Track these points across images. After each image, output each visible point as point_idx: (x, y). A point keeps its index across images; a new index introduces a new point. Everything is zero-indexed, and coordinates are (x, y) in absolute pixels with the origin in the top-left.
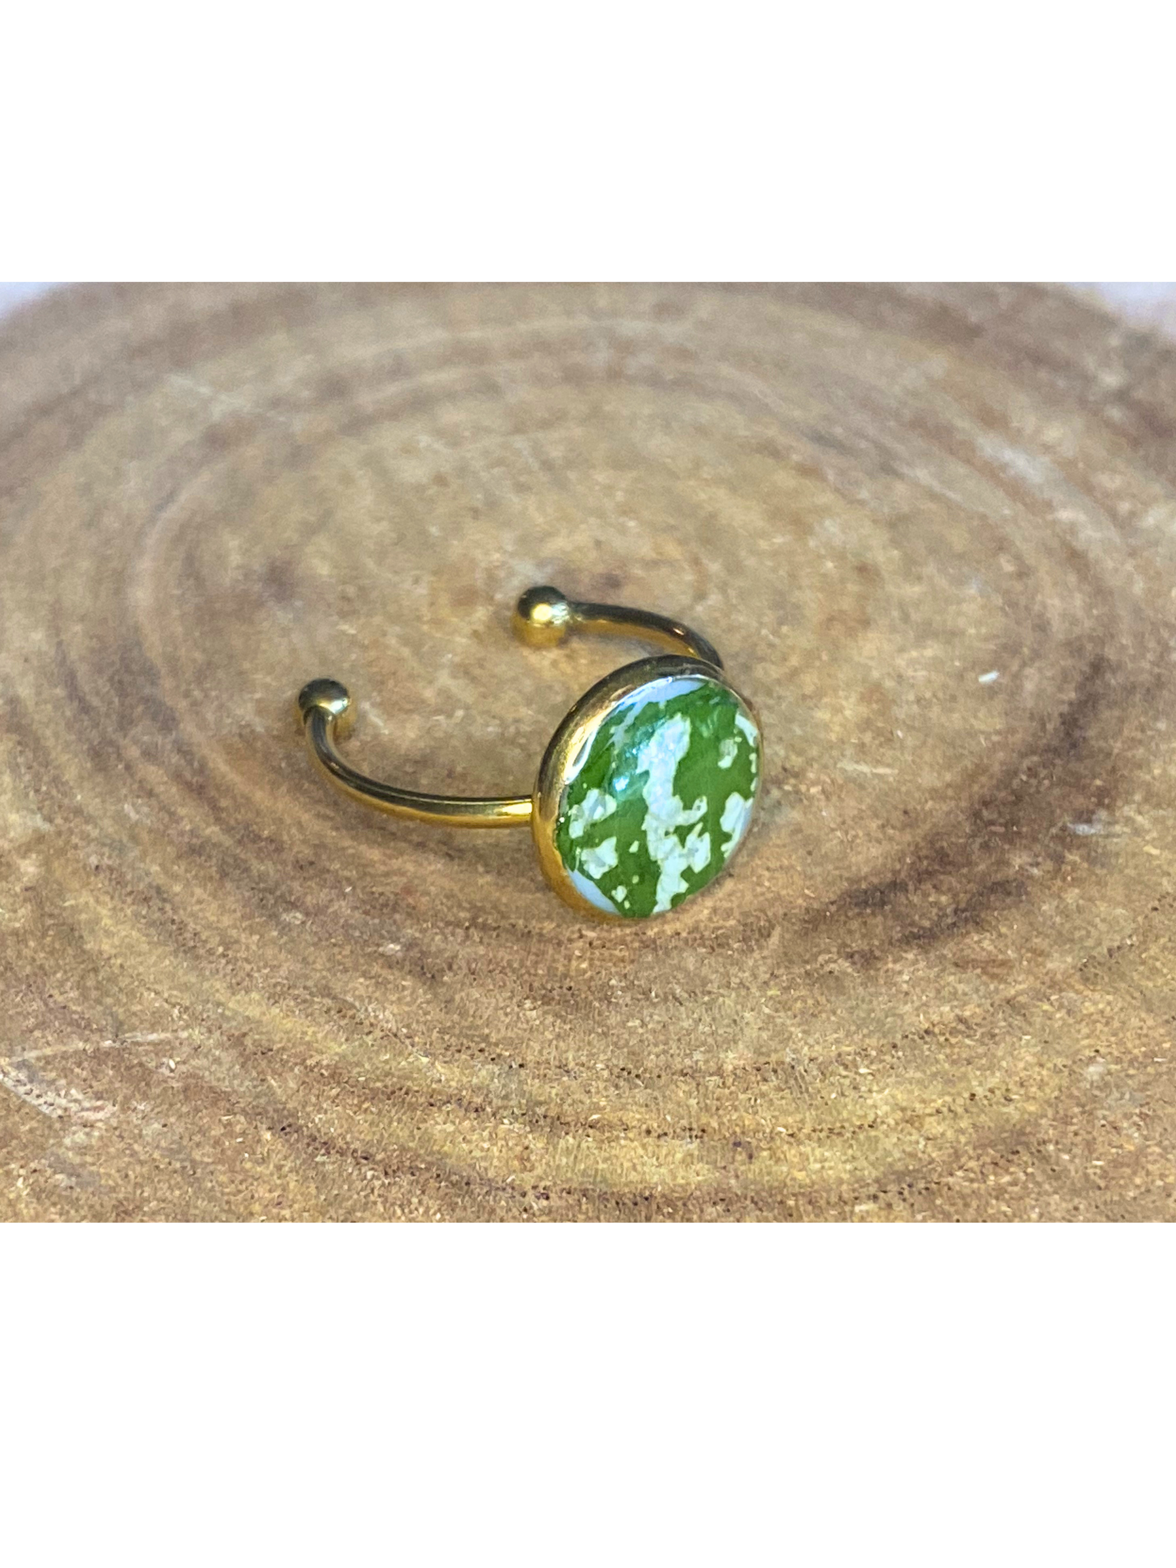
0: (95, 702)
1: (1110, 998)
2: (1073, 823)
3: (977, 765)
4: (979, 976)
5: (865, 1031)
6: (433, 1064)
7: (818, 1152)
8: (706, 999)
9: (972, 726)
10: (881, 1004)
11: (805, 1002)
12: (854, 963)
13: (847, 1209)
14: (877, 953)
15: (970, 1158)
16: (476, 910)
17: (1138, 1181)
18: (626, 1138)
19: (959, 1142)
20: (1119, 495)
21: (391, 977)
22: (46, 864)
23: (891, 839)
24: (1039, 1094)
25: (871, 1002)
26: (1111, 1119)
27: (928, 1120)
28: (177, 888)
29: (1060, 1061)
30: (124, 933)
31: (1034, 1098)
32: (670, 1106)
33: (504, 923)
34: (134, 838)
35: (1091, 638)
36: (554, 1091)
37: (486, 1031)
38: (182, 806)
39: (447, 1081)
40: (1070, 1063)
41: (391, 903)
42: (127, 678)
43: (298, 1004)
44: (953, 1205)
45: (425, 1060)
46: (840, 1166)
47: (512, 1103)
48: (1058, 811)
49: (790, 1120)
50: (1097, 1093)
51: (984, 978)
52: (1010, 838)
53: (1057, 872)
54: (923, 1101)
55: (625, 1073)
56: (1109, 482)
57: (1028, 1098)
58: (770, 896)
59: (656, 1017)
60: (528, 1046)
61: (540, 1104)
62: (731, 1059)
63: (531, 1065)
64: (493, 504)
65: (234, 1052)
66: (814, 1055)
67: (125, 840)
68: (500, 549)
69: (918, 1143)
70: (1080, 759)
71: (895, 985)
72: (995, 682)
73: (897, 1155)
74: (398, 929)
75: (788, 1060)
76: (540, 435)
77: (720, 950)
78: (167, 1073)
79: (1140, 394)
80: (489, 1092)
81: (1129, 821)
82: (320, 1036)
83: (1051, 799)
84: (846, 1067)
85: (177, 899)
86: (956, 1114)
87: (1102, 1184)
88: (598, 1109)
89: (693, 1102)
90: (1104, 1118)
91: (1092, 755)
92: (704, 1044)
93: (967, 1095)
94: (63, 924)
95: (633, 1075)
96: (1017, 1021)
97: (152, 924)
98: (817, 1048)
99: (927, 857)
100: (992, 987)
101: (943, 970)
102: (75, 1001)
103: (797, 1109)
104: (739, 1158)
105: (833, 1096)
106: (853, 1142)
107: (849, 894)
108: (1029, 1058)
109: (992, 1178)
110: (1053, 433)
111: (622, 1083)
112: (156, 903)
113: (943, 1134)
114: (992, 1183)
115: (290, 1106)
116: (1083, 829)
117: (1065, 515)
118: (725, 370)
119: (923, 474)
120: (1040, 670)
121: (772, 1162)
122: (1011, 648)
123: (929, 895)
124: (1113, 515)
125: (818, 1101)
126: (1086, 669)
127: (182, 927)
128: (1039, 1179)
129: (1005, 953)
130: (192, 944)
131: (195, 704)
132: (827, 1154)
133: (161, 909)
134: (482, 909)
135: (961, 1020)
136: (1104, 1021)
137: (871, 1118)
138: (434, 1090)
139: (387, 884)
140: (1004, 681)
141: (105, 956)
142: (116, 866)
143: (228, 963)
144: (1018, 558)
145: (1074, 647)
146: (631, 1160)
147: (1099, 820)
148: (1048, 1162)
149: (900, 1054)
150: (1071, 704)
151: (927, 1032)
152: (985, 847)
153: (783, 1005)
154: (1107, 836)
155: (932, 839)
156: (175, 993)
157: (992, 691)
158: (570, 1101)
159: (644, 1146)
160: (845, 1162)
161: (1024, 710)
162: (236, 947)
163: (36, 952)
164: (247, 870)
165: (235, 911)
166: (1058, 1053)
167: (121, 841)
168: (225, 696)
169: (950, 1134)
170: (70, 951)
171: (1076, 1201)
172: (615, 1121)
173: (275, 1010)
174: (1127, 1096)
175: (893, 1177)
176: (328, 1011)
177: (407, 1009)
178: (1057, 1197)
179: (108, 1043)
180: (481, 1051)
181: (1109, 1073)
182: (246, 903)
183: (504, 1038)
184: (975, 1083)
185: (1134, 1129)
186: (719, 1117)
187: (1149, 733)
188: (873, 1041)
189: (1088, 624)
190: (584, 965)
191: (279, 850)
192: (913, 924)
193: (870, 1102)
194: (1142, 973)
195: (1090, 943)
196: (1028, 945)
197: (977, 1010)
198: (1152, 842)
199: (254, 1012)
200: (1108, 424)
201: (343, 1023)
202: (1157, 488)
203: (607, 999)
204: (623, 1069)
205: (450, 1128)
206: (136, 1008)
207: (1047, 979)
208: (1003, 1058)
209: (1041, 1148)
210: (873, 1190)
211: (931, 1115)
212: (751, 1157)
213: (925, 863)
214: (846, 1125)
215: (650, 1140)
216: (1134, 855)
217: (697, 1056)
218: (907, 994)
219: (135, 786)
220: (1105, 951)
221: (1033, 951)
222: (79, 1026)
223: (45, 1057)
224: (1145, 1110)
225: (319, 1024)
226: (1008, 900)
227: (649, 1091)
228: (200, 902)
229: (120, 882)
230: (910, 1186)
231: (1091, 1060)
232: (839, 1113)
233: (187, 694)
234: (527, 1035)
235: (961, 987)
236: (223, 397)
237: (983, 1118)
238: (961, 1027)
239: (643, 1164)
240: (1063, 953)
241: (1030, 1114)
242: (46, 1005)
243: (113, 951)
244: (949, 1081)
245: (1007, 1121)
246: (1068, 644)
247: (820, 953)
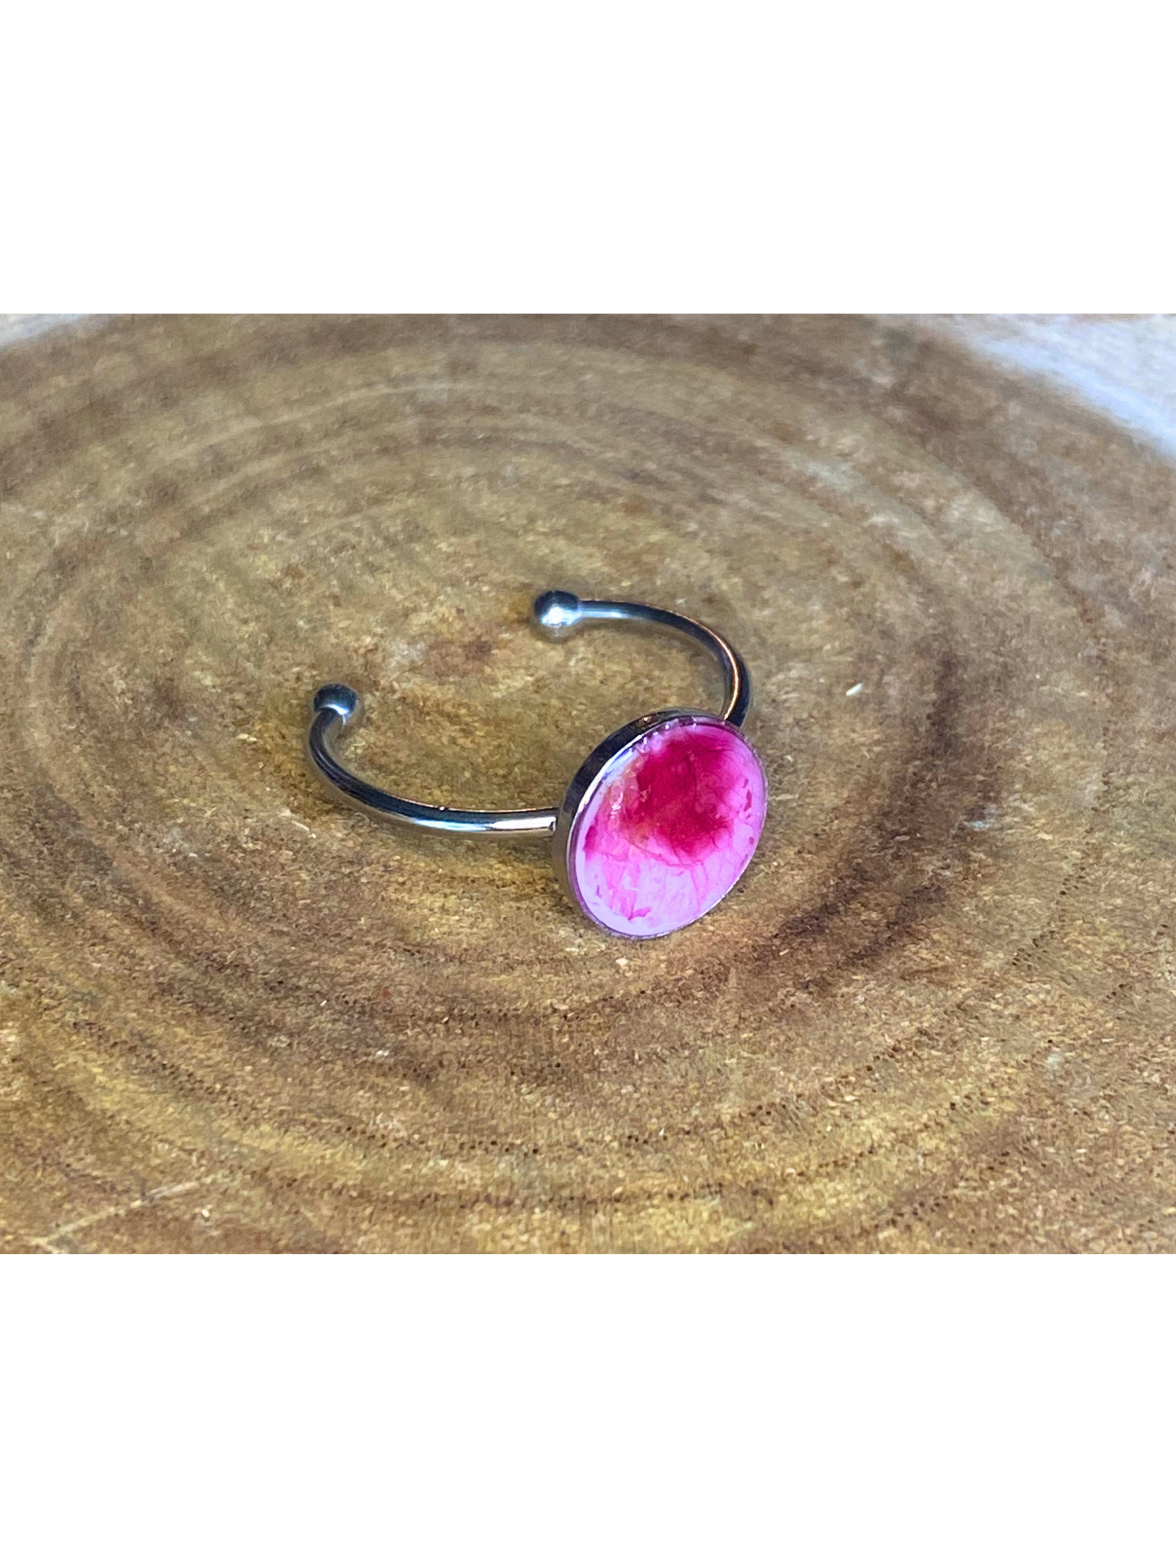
0: (24, 853)
1: (1047, 987)
2: (969, 820)
3: (867, 778)
4: (926, 987)
5: (840, 1059)
6: (453, 1166)
7: (831, 1186)
8: (687, 1053)
9: (853, 740)
10: (847, 1030)
11: (777, 1040)
12: (810, 993)
13: (872, 1238)
14: (829, 979)
15: (968, 1167)
16: (451, 1003)
17: (1121, 1162)
18: (653, 1206)
19: (953, 1153)
20: (921, 492)
21: (388, 1085)
22: (24, 1029)
23: (810, 864)
24: (1011, 1093)
25: (836, 1028)
26: (1081, 1106)
27: (920, 1136)
28: (159, 1031)
29: (1020, 1057)
30: (120, 1088)
31: (1008, 1098)
32: (683, 1167)
33: (480, 1011)
34: (102, 988)
35: (936, 637)
36: (573, 1172)
37: (494, 1122)
38: (140, 946)
39: (471, 1179)
40: (1029, 1057)
41: (368, 1009)
42: (48, 824)
43: (308, 1129)
44: (965, 1216)
45: (444, 1163)
46: (854, 1197)
47: (538, 1190)
48: (952, 811)
49: (796, 1159)
50: (1061, 1082)
51: (932, 987)
52: (916, 845)
53: (967, 874)
54: (911, 1119)
55: (633, 1141)
56: (910, 481)
57: (1003, 1098)
58: (716, 939)
59: (646, 1079)
60: (536, 1131)
61: (563, 1186)
62: (727, 1109)
63: (544, 1149)
64: (349, 587)
65: (261, 1190)
66: (799, 1091)
67: (95, 991)
68: (369, 632)
69: (917, 1161)
70: (957, 756)
71: (854, 1007)
72: (861, 693)
73: (902, 1176)
74: (382, 1035)
75: (778, 1100)
76: (374, 511)
77: (684, 1003)
78: (202, 1222)
79: (912, 390)
80: (513, 1184)
81: (1017, 810)
82: (338, 1157)
83: (941, 800)
84: (832, 1098)
85: (161, 1043)
86: (942, 1126)
87: (1090, 1170)
88: (616, 1181)
89: (704, 1158)
90: (1075, 1106)
91: (967, 752)
92: (697, 1098)
93: (947, 1105)
94: (59, 1090)
95: (641, 1141)
96: (973, 1024)
97: (145, 1072)
98: (801, 1083)
99: (847, 877)
100: (941, 995)
101: (892, 986)
102: (93, 1165)
103: (800, 1147)
104: (761, 1206)
105: (829, 1128)
106: (859, 1171)
107: (786, 925)
108: (992, 1059)
109: (992, 1183)
110: (846, 441)
111: (633, 1152)
112: (144, 1052)
113: (937, 1148)
114: (992, 1188)
115: (330, 1233)
116: (978, 825)
117: (879, 519)
118: (531, 420)
119: (739, 497)
120: (898, 676)
121: (791, 1204)
122: (866, 658)
123: (859, 914)
124: (921, 512)
125: (816, 1136)
126: (938, 668)
127: (175, 1071)
128: (1033, 1176)
129: (943, 959)
130: (189, 1086)
131: (122, 838)
132: (840, 1187)
133: (149, 1057)
134: (454, 1000)
135: (921, 1032)
136: (1048, 1010)
137: (868, 1143)
138: (461, 1192)
139: (359, 991)
140: (869, 691)
141: (109, 1114)
142: (92, 1019)
143: (229, 1099)
144: (850, 569)
145: (922, 649)
146: (662, 1226)
147: (991, 815)
148: (1038, 1159)
149: (877, 1075)
150: (934, 704)
151: (895, 1049)
152: (896, 857)
153: (758, 1048)
154: (1002, 829)
155: (847, 856)
156: (187, 1139)
157: (860, 701)
158: (590, 1179)
159: (671, 1211)
160: (857, 1192)
161: (895, 716)
162: (233, 1081)
163: (41, 1122)
164: (220, 1001)
165: (221, 1045)
166: (1017, 1050)
167: (90, 993)
168: (148, 827)
169: (942, 1146)
170: (74, 1115)
171: (1072, 1192)
172: (637, 1191)
173: (288, 1139)
174: (1089, 1081)
175: (904, 1199)
176: (338, 1130)
177: (412, 1114)
178: (1054, 1191)
179: (137, 1204)
180: (494, 1143)
181: (1067, 1061)
182: (230, 1034)
183: (512, 1127)
184: (951, 1092)
185: (1103, 1112)
186: (731, 1168)
187: (1013, 722)
188: (850, 1068)
189: (929, 623)
190: (566, 1040)
191: (246, 975)
192: (852, 945)
193: (863, 1129)
194: (1069, 958)
195: (1015, 936)
196: (961, 948)
197: (934, 1020)
198: (1042, 829)
199: (268, 1145)
200: (892, 424)
201: (356, 1139)
202: (953, 482)
203: (594, 1069)
204: (630, 1137)
205: (487, 1227)
206: (156, 1162)
207: (987, 978)
208: (970, 1063)
209: (1027, 1146)
210: (889, 1215)
211: (921, 1131)
212: (771, 1202)
213: (848, 882)
214: (848, 1154)
215: (675, 1203)
216: (1030, 843)
217: (695, 1112)
218: (867, 1015)
219: (89, 934)
220: (1031, 942)
221: (968, 953)
222: (105, 1191)
223: (81, 1229)
224: (1108, 1092)
225: (334, 1146)
226: (932, 907)
227: (660, 1155)
228: (184, 1042)
229: (103, 1036)
230: (922, 1205)
231: (1048, 1050)
232: (839, 1144)
233: (111, 831)
234: (531, 1119)
235: (913, 1000)
236: (59, 520)
237: (968, 1126)
238: (924, 1039)
239: (675, 1229)
240: (995, 950)
241: (1008, 1113)
242: (67, 1175)
243: (116, 1108)
244: (928, 1095)
245: (990, 1124)
246: (916, 645)
247: (778, 988)
